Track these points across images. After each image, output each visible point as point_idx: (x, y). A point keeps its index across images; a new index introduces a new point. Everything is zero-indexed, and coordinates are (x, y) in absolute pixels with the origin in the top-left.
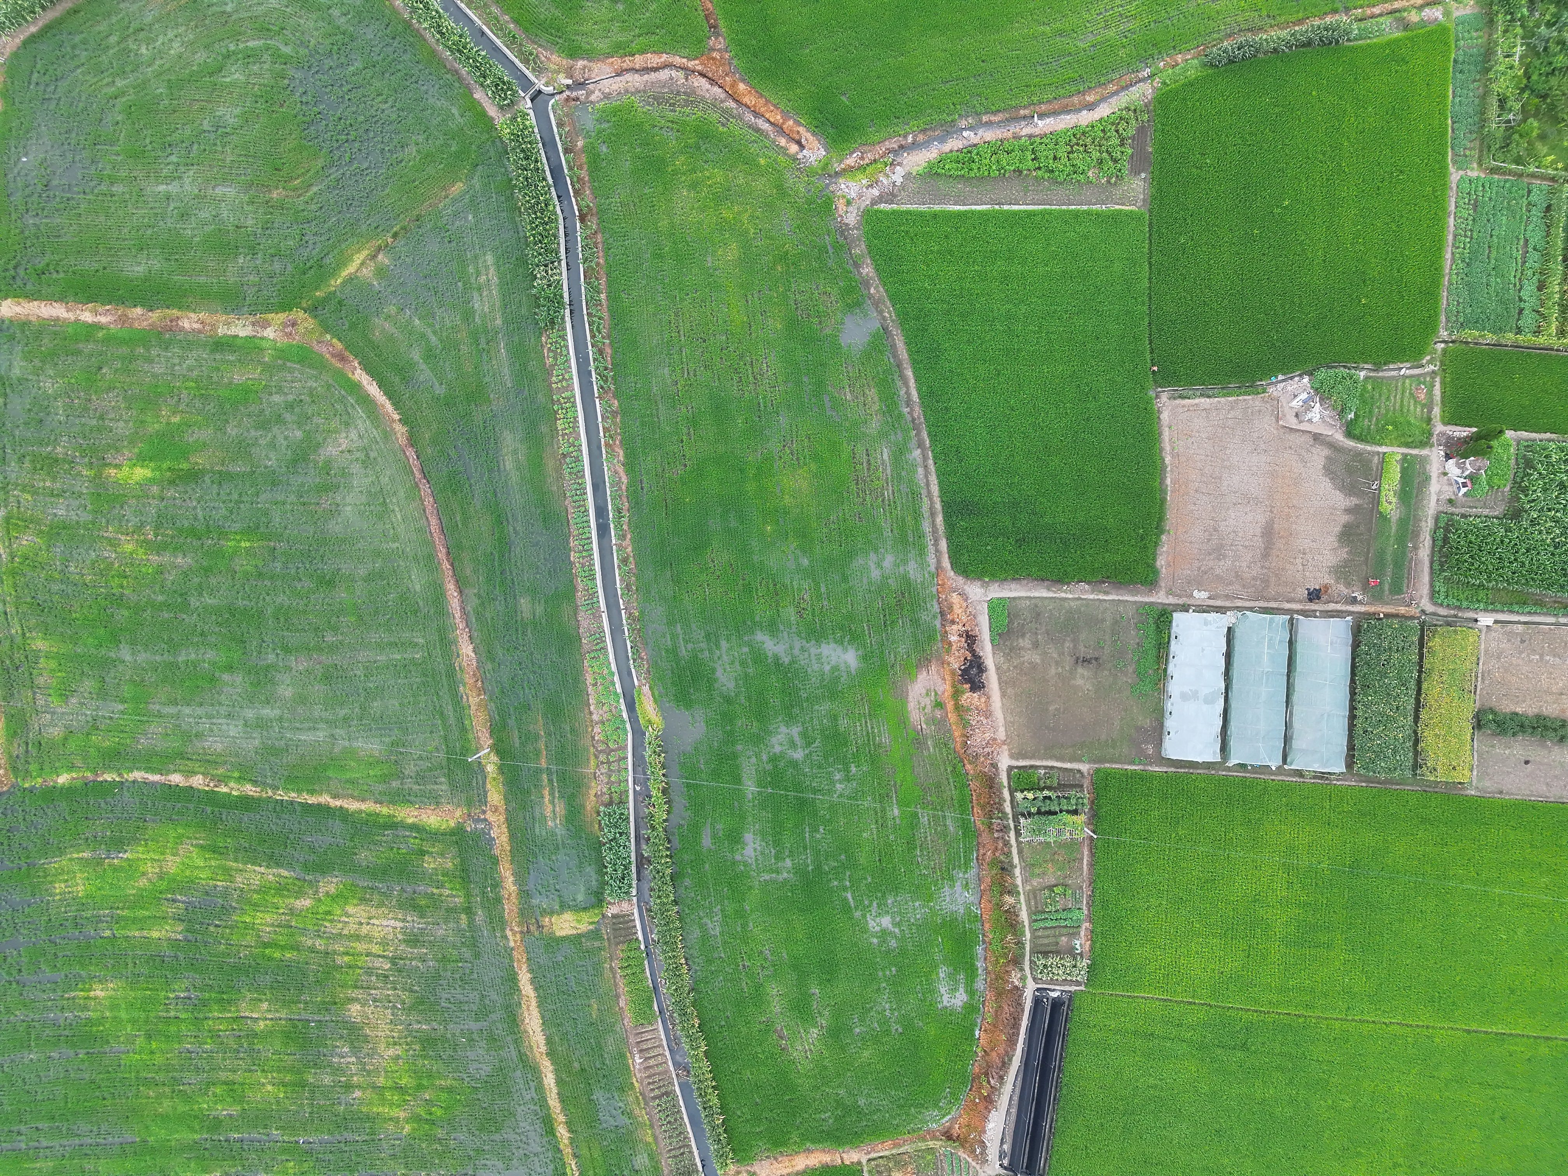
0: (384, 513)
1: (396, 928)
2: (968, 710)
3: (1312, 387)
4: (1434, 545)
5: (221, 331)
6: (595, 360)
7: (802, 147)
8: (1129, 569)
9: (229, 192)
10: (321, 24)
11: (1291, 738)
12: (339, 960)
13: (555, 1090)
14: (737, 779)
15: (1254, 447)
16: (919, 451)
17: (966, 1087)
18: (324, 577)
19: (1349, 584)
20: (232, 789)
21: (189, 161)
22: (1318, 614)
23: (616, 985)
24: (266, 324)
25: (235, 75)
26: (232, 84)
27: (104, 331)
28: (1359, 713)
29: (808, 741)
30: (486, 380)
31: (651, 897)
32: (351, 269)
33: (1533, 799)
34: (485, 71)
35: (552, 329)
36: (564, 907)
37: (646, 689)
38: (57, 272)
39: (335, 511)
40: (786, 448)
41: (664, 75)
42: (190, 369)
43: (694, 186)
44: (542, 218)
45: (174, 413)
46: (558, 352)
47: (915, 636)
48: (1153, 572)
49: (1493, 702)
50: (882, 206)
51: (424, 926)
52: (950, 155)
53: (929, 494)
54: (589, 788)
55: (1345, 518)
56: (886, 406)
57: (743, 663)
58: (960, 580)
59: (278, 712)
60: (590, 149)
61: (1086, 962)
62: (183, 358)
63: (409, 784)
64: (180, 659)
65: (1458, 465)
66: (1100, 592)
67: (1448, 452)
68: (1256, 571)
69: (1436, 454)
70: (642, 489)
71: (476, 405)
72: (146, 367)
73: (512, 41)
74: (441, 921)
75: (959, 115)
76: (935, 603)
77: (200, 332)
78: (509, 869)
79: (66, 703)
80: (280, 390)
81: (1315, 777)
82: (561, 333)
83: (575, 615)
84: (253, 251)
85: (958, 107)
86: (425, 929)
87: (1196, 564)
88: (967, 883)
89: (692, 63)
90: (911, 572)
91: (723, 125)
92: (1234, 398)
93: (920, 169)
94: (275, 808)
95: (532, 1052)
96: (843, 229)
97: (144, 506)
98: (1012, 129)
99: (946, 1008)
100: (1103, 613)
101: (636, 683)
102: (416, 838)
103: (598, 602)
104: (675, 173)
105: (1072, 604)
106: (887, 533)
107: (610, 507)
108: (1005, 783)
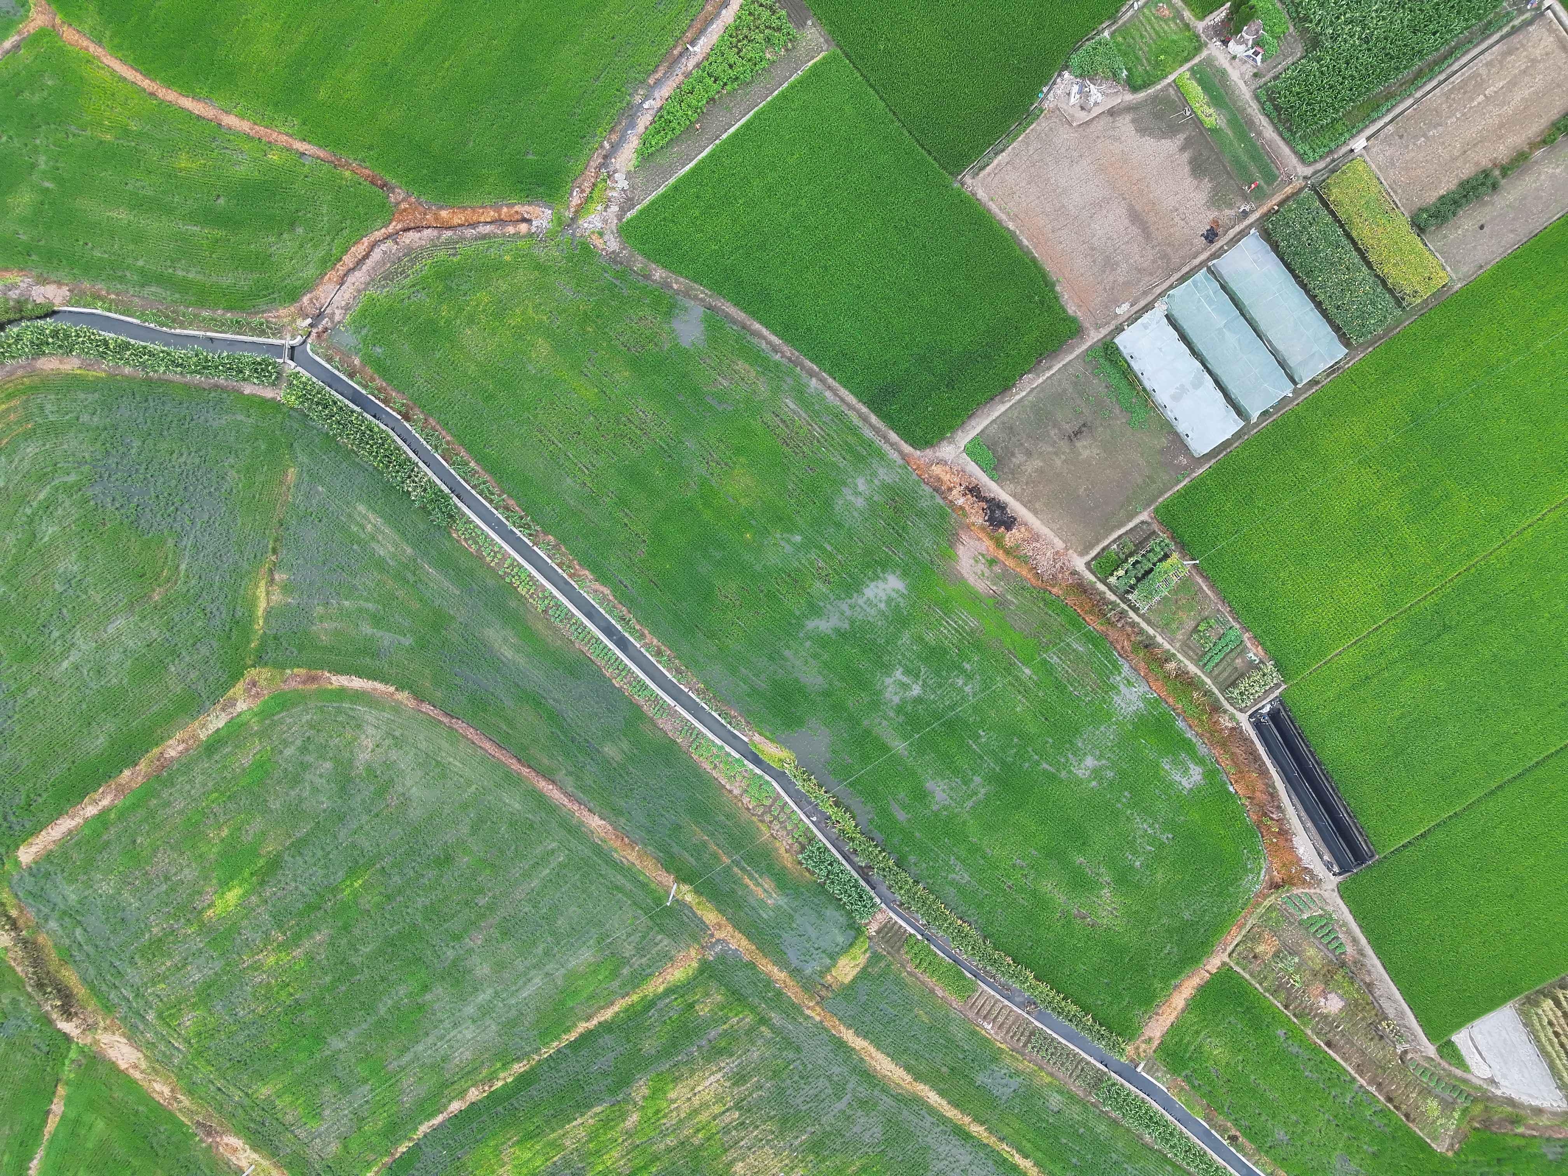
0: (444, 772)
1: (719, 1080)
2: (1018, 547)
3: (1076, 77)
4: (1271, 120)
5: (203, 736)
6: (507, 518)
7: (528, 221)
8: (1052, 335)
9: (120, 622)
10: (81, 436)
11: (1285, 360)
12: (696, 1141)
13: (944, 1103)
14: (885, 748)
15: (1069, 160)
16: (814, 380)
17: (1258, 837)
18: (439, 858)
19: (1231, 204)
20: (505, 1078)
21: (69, 626)
22: (1226, 248)
23: (923, 983)
24: (233, 702)
25: (49, 530)
26: (53, 539)
27: (114, 811)
28: (1321, 297)
29: (915, 674)
30: (437, 604)
31: (894, 893)
32: (262, 605)
33: (1510, 251)
34: (238, 367)
35: (455, 522)
36: (834, 957)
37: (757, 738)
38: (40, 795)
39: (405, 800)
40: (710, 463)
41: (377, 255)
42: (204, 785)
43: (471, 320)
44: (376, 443)
45: (220, 828)
46: (474, 535)
47: (929, 525)
48: (1072, 322)
49: (1417, 203)
50: (629, 215)
51: (739, 1061)
52: (648, 132)
53: (850, 407)
54: (777, 849)
55: (1186, 156)
56: (760, 366)
57: (815, 656)
58: (929, 452)
59: (490, 991)
60: (368, 359)
61: (1270, 665)
62: (191, 781)
63: (636, 962)
64: (382, 1012)
65: (1239, 43)
66: (1044, 371)
67: (1222, 38)
68: (1150, 255)
69: (1214, 49)
70: (626, 587)
71: (446, 629)
72: (170, 811)
73: (238, 326)
74: (749, 1046)
75: (629, 95)
76: (924, 486)
77: (187, 750)
78: (767, 963)
79: (323, 1119)
80: (286, 743)
81: (1328, 375)
82: (464, 520)
83: (655, 725)
84: (175, 653)
85: (623, 89)
86: (742, 1063)
87: (1100, 288)
88: (1128, 681)
89: (391, 227)
90: (886, 478)
91: (454, 255)
92: (1022, 136)
93: (634, 162)
94: (550, 1066)
95: (902, 1088)
96: (614, 258)
97: (256, 918)
98: (679, 72)
99: (1192, 789)
100: (1060, 385)
101: (746, 739)
102: (676, 999)
103: (665, 701)
104: (448, 322)
105: (1030, 398)
106: (842, 463)
107: (613, 622)
108: (1093, 578)
